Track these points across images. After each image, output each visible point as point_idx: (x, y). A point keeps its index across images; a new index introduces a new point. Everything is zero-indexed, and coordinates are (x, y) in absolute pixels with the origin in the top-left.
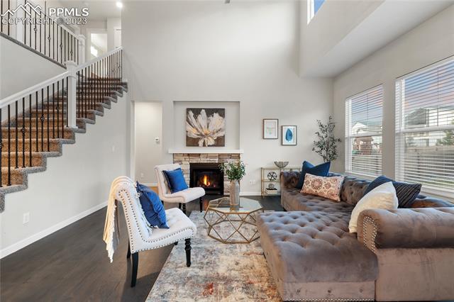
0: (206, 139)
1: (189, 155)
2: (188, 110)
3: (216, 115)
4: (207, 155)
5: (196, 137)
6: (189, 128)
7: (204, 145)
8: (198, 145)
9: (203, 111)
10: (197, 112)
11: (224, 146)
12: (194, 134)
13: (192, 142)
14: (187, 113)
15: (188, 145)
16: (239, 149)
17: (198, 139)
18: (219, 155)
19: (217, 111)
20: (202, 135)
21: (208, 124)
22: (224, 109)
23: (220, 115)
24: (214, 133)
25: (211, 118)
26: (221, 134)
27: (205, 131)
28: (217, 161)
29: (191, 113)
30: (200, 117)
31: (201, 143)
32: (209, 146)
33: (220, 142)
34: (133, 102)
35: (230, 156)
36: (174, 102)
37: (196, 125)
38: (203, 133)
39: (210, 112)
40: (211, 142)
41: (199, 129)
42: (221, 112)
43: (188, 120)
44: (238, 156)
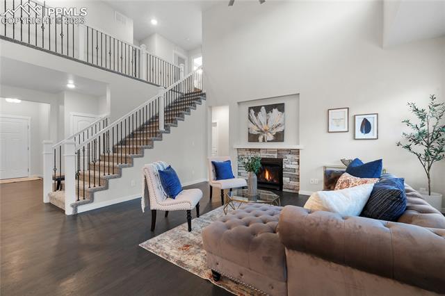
0: (265, 135)
1: (250, 150)
2: (250, 108)
3: (275, 111)
4: (271, 151)
5: (256, 133)
6: (251, 125)
7: (264, 141)
8: (258, 141)
9: (263, 108)
10: (257, 109)
11: (283, 141)
12: (254, 131)
13: (253, 138)
14: (249, 112)
15: (249, 141)
16: (298, 144)
17: (258, 135)
18: (278, 150)
19: (275, 106)
20: (262, 131)
21: (267, 120)
22: (283, 104)
23: (280, 110)
24: (273, 129)
25: (270, 114)
26: (279, 129)
27: (264, 127)
28: (276, 156)
29: (252, 111)
30: (260, 114)
31: (261, 138)
32: (268, 141)
33: (279, 137)
34: (211, 107)
35: (290, 151)
36: (239, 103)
37: (256, 122)
38: (263, 129)
39: (269, 109)
40: (270, 137)
41: (259, 126)
42: (281, 107)
43: (249, 118)
44: (297, 152)
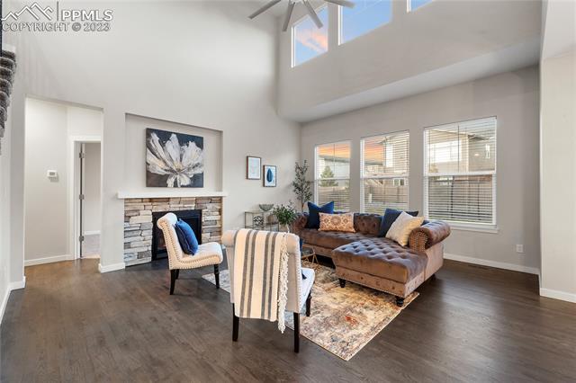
0: (178, 176)
1: (151, 200)
3: (192, 144)
4: (179, 200)
5: (164, 173)
6: (151, 159)
7: (176, 185)
8: (166, 186)
9: (174, 136)
10: (164, 136)
11: (202, 186)
12: (159, 168)
13: (154, 180)
15: (149, 185)
16: (220, 190)
17: (167, 177)
18: (197, 199)
19: (193, 138)
20: (172, 171)
21: (181, 156)
22: (202, 138)
23: (198, 145)
24: (189, 169)
25: (185, 147)
26: (198, 171)
27: (176, 165)
28: (193, 207)
29: (155, 137)
30: (169, 145)
31: (170, 182)
32: (182, 186)
33: (197, 181)
35: (211, 200)
36: (127, 115)
37: (163, 155)
38: (174, 168)
39: (184, 140)
40: (185, 180)
41: (169, 163)
42: (199, 142)
43: (148, 146)
44: (220, 200)
